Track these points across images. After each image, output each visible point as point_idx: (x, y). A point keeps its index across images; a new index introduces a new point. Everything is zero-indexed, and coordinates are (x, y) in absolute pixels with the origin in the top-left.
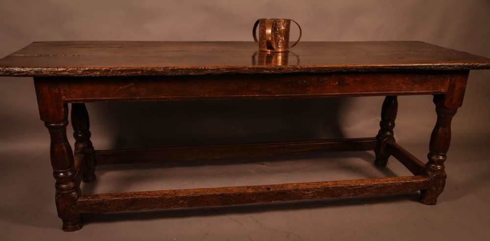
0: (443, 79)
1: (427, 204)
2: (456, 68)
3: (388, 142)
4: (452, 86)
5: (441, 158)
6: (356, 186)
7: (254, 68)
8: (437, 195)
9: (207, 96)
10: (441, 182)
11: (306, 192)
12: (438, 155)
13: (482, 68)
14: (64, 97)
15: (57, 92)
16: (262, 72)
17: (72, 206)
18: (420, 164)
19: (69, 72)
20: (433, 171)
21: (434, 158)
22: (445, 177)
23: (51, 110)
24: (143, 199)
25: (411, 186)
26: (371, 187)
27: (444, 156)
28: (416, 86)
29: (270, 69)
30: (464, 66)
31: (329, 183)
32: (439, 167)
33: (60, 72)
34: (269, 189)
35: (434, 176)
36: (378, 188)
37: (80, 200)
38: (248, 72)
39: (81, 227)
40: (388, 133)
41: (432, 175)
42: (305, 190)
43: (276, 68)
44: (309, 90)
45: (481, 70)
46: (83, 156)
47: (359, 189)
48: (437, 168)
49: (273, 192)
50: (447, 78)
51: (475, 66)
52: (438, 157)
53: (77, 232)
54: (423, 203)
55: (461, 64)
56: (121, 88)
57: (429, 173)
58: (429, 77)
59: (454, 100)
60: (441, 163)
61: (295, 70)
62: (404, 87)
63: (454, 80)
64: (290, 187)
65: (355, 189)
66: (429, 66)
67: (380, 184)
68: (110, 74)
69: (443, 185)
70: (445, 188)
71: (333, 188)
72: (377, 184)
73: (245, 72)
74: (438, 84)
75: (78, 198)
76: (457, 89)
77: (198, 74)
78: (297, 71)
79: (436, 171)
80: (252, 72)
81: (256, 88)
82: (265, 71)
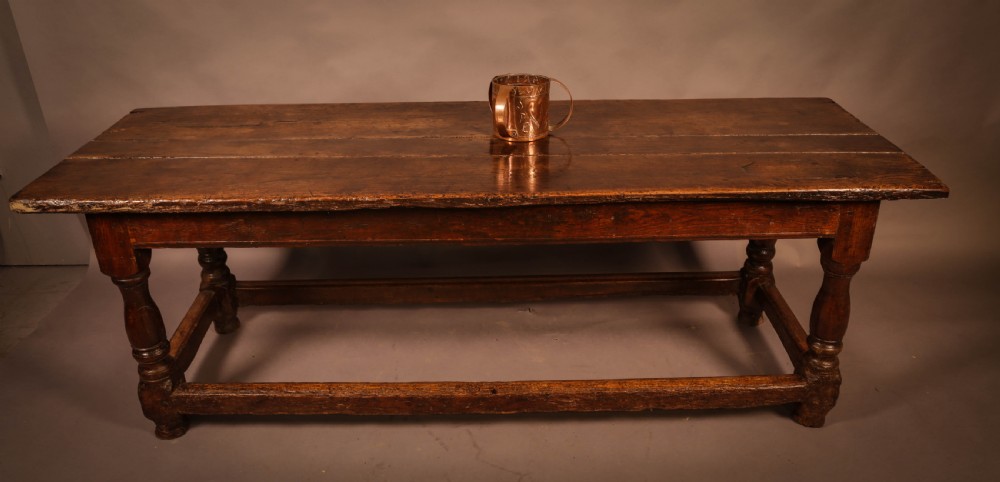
0: (826, 211)
1: (805, 426)
2: (846, 197)
3: (760, 285)
4: (846, 225)
5: (830, 348)
8: (825, 412)
9: (369, 239)
10: (831, 390)
11: (564, 401)
12: (824, 344)
13: (903, 196)
14: (133, 240)
15: (122, 231)
17: (165, 402)
19: (131, 206)
20: (815, 371)
21: (817, 346)
22: (838, 383)
23: (114, 259)
24: (275, 398)
26: (687, 395)
27: (838, 346)
28: (772, 223)
29: (477, 201)
30: (864, 193)
31: (608, 386)
32: (827, 365)
33: (117, 206)
34: (494, 392)
35: (816, 379)
36: (703, 398)
37: (175, 394)
39: (184, 433)
40: (764, 267)
41: (813, 377)
42: (562, 397)
43: (487, 200)
44: (558, 231)
45: (901, 201)
46: (213, 293)
47: (667, 398)
48: (822, 366)
49: (503, 397)
50: (835, 210)
51: (887, 193)
52: (824, 347)
53: (175, 441)
54: (797, 421)
55: (858, 190)
56: (222, 226)
57: (808, 373)
58: (798, 208)
59: (852, 249)
60: (831, 357)
61: (523, 202)
62: (748, 225)
63: (850, 214)
64: (534, 390)
65: (658, 398)
67: (707, 391)
68: (196, 210)
69: (835, 396)
70: (838, 402)
71: (615, 394)
72: (701, 392)
74: (816, 222)
75: (173, 390)
76: (856, 229)
77: (345, 209)
78: (527, 203)
79: (819, 371)
80: (442, 206)
81: (457, 227)
82: (466, 203)
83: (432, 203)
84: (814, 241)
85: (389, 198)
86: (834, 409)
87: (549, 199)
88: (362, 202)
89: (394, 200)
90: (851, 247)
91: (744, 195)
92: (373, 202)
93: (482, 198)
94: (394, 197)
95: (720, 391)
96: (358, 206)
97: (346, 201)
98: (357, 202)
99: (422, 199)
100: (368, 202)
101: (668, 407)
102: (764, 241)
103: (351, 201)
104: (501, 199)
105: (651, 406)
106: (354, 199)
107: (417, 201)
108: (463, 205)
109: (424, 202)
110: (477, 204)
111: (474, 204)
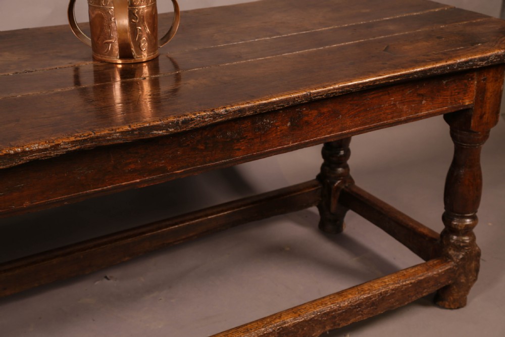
0: (466, 81)
1: (451, 309)
2: (492, 62)
4: (482, 91)
5: (468, 221)
6: (335, 311)
7: (133, 130)
8: (468, 289)
10: (473, 265)
16: (151, 136)
18: (421, 230)
20: (458, 248)
25: (425, 285)
26: (360, 305)
27: (474, 218)
28: (424, 102)
29: (167, 126)
32: (466, 239)
35: (461, 257)
36: (373, 304)
38: (122, 142)
40: (340, 170)
41: (458, 256)
43: (178, 122)
44: (239, 149)
47: (341, 314)
48: (463, 242)
52: (463, 221)
54: (443, 307)
57: (451, 252)
58: (444, 82)
59: (486, 116)
60: (468, 230)
61: (215, 118)
62: (405, 108)
63: (484, 80)
65: (334, 317)
66: (449, 65)
67: (375, 296)
69: (477, 270)
72: (370, 298)
73: (116, 142)
74: (459, 93)
76: (488, 94)
77: (8, 166)
78: (219, 120)
79: (463, 247)
80: (129, 138)
81: (133, 166)
82: (155, 132)
83: (118, 138)
84: (441, 118)
85: (65, 142)
86: (477, 282)
87: (240, 111)
88: (32, 152)
89: (72, 142)
90: (485, 113)
91: (412, 74)
92: (46, 149)
93: (173, 122)
94: (72, 139)
95: (386, 292)
96: (26, 158)
97: (9, 154)
98: (24, 153)
99: (104, 136)
100: (39, 151)
101: (343, 324)
102: (341, 140)
103: (16, 154)
104: (192, 120)
105: (328, 328)
106: (19, 149)
107: (101, 139)
108: (152, 134)
109: (108, 138)
110: (167, 130)
111: (164, 131)
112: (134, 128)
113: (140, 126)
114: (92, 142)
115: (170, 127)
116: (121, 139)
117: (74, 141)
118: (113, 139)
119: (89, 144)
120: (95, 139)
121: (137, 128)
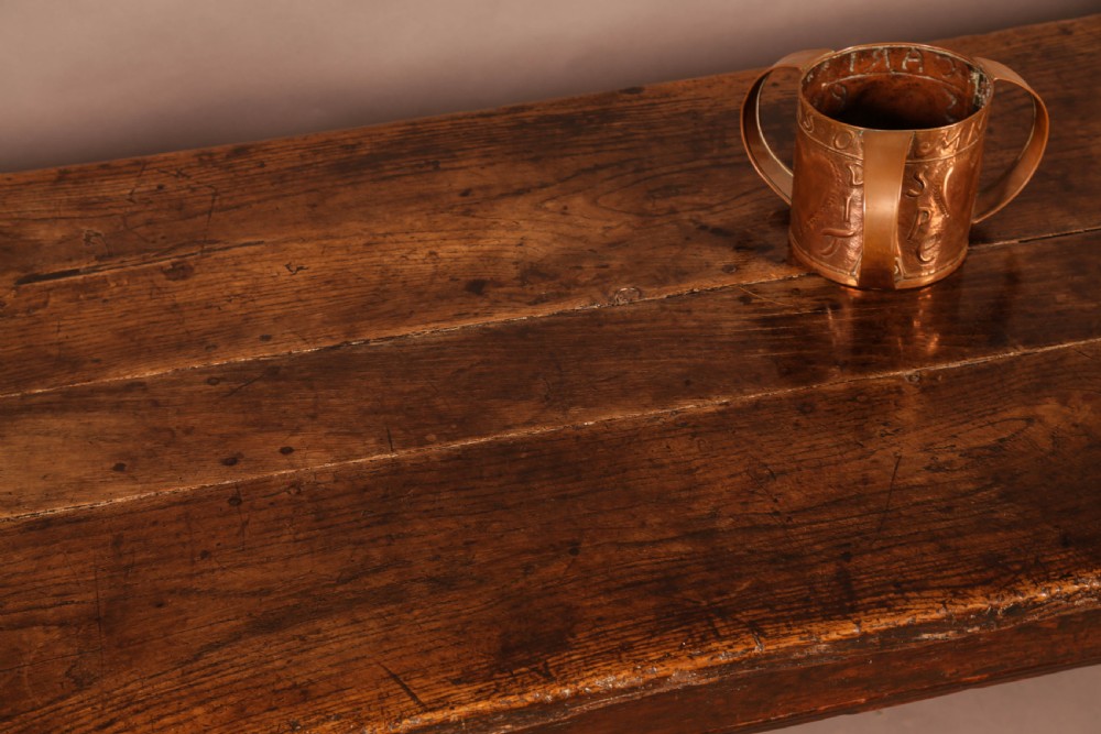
7: (865, 636)
16: (913, 646)
29: (961, 622)
38: (831, 662)
43: (993, 612)
73: (815, 663)
77: (536, 725)
80: (852, 654)
82: (926, 636)
83: (822, 655)
85: (683, 669)
88: (596, 696)
92: (633, 688)
93: (979, 612)
94: (703, 662)
97: (542, 704)
99: (787, 653)
104: (1036, 604)
106: (567, 691)
107: (777, 660)
108: (917, 641)
109: (797, 655)
110: (960, 631)
111: (951, 633)
112: (869, 630)
113: (887, 624)
114: (753, 667)
115: (969, 624)
116: (830, 656)
117: (707, 668)
118: (809, 657)
119: (745, 671)
120: (761, 659)
121: (877, 631)
